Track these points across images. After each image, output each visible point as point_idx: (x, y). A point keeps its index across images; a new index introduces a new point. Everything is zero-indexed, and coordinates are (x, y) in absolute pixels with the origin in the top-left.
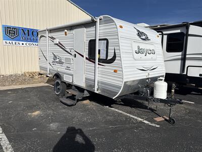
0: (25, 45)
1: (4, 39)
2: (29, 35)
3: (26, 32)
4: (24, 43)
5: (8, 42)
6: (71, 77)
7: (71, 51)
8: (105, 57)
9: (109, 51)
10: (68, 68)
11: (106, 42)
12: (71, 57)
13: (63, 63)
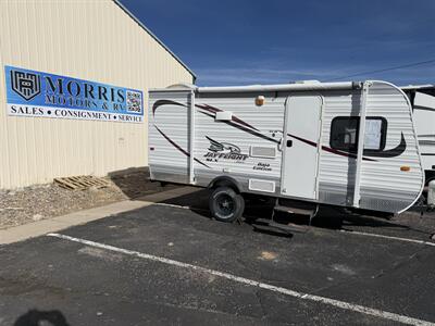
0: (53, 114)
1: (9, 102)
2: (61, 92)
3: (56, 85)
4: (53, 109)
5: (18, 107)
6: (274, 183)
7: (274, 135)
8: (376, 146)
9: (388, 137)
10: (262, 166)
11: (380, 121)
12: (275, 146)
13: (246, 157)
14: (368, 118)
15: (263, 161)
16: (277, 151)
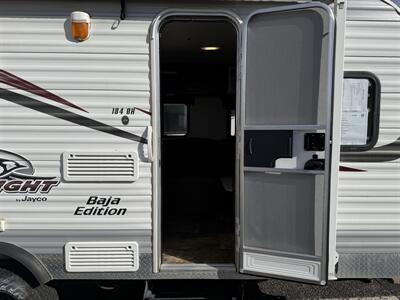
6: (135, 244)
7: (125, 121)
8: (360, 137)
9: (382, 117)
10: (98, 205)
11: (366, 83)
12: (132, 148)
13: (49, 183)
14: (348, 75)
15: (103, 191)
16: (138, 162)
